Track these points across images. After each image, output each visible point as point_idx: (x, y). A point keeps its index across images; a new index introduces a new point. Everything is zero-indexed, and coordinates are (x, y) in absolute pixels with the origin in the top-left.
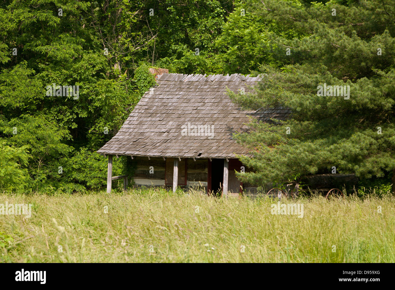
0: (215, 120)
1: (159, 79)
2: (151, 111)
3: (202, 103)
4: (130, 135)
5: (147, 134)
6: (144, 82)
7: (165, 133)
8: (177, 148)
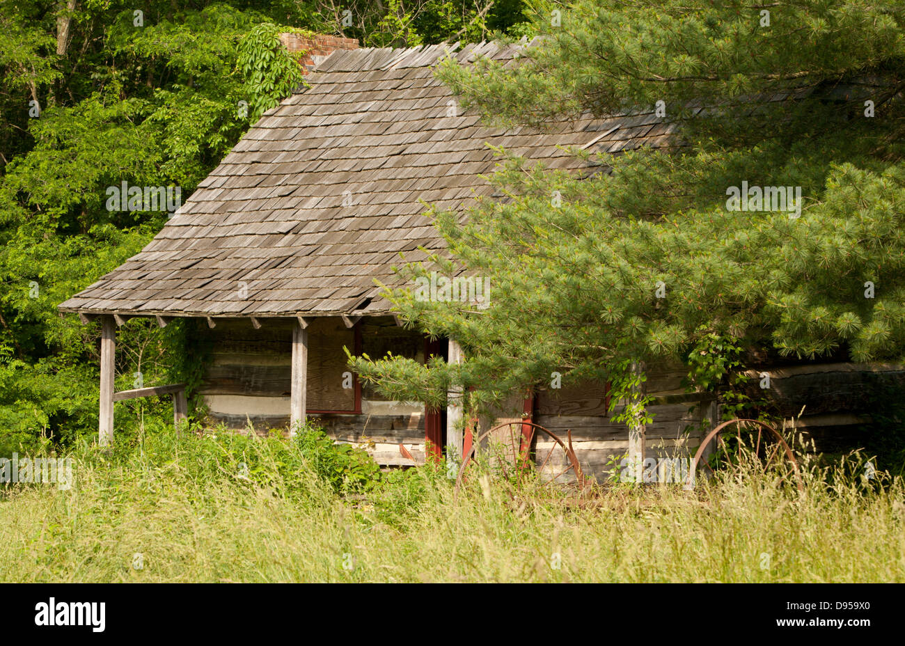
0: (449, 184)
1: (315, 69)
2: (265, 169)
3: (425, 133)
4: (182, 248)
5: (230, 244)
6: (263, 78)
7: (287, 237)
8: (305, 282)
